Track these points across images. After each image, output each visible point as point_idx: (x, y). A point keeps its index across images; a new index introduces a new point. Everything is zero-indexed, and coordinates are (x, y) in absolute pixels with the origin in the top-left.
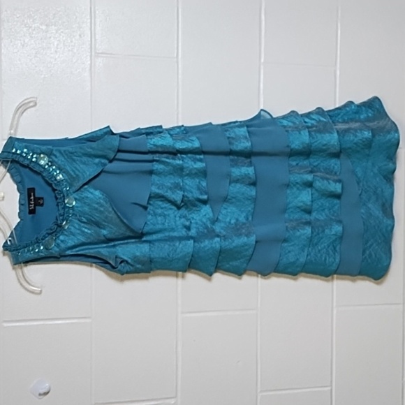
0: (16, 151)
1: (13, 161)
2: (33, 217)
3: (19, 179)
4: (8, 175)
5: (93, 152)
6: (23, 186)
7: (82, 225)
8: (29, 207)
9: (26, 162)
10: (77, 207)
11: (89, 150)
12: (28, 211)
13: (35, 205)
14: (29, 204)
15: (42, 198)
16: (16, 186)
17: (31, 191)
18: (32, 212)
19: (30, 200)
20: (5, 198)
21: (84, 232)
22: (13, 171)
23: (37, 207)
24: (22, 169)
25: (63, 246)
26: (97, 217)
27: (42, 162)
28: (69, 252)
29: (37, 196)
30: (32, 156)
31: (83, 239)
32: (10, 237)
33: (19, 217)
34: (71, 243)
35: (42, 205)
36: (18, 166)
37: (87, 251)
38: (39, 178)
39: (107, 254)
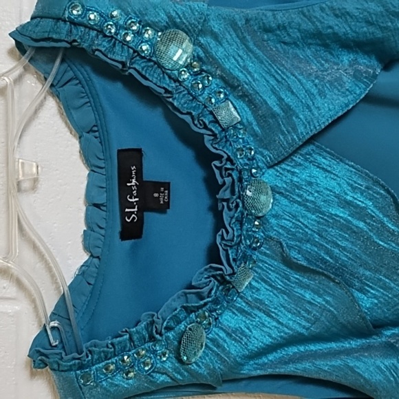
2: (134, 249)
3: (89, 117)
4: (52, 105)
5: (341, 28)
6: (104, 142)
7: (295, 276)
8: (123, 215)
9: (120, 55)
12: (118, 229)
13: (144, 207)
14: (124, 204)
15: (167, 186)
17: (130, 159)
18: (131, 231)
19: (124, 190)
22: (71, 88)
23: (148, 216)
24: (98, 82)
25: (234, 349)
29: (148, 176)
30: (138, 33)
31: (296, 324)
32: (54, 315)
33: (87, 248)
34: (259, 339)
35: (163, 208)
36: (86, 72)
37: (307, 365)
39: (377, 377)
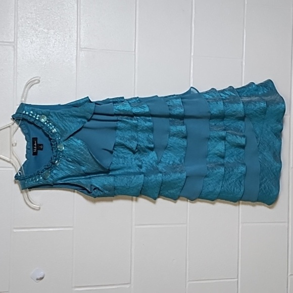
0: (26, 112)
1: (23, 119)
2: (35, 158)
3: (27, 132)
4: (19, 128)
5: (77, 114)
6: (29, 136)
7: (68, 163)
8: (33, 150)
9: (32, 120)
10: (65, 151)
11: (75, 113)
12: (32, 153)
13: (37, 149)
14: (33, 148)
15: (42, 145)
16: (24, 137)
17: (35, 140)
18: (35, 154)
19: (34, 146)
20: (17, 145)
21: (69, 168)
22: (23, 126)
23: (38, 151)
24: (29, 125)
25: (55, 177)
26: (79, 158)
27: (43, 120)
28: (59, 182)
29: (38, 143)
30: (36, 116)
31: (69, 173)
32: (20, 170)
33: (26, 158)
34: (61, 175)
35: (42, 149)
36: (26, 123)
37: (71, 181)
38: (40, 131)
39: (85, 183)
